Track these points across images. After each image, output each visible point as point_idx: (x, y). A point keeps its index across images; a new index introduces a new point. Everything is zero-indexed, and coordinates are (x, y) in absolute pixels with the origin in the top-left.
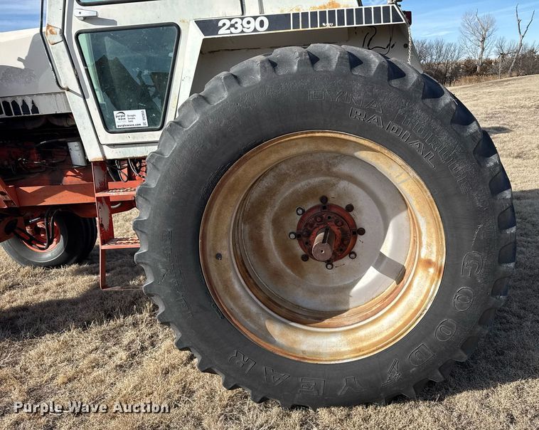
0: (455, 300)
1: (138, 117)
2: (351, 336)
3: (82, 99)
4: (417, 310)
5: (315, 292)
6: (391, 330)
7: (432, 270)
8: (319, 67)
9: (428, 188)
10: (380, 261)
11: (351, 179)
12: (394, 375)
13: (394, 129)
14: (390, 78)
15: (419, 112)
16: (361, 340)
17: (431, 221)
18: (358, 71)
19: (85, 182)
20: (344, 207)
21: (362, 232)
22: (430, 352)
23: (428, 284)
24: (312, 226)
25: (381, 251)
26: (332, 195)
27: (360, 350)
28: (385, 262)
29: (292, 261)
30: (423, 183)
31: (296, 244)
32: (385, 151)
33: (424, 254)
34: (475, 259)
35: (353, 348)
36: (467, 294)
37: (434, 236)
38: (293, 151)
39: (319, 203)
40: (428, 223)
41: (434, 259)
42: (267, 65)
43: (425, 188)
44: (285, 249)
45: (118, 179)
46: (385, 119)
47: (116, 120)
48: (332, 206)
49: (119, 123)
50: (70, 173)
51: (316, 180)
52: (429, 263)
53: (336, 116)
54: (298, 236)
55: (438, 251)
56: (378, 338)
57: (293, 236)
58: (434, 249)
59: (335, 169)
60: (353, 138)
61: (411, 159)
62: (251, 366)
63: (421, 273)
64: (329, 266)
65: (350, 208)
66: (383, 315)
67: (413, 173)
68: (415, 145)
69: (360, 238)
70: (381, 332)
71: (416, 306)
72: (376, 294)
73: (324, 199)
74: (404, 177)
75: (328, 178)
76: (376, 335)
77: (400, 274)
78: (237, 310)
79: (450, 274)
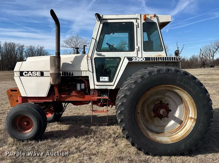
0: (199, 127)
1: (106, 79)
2: (170, 137)
3: (92, 73)
4: (189, 130)
5: (157, 126)
6: (181, 136)
7: (192, 120)
8: (170, 72)
9: (193, 99)
10: (175, 119)
11: (169, 97)
12: (183, 147)
13: (186, 85)
14: (186, 75)
15: (192, 82)
16: (173, 138)
17: (193, 107)
18: (178, 73)
19: (78, 95)
20: (166, 104)
21: (171, 111)
22: (192, 141)
23: (191, 124)
24: (158, 108)
25: (175, 116)
26: (163, 101)
27: (173, 141)
28: (177, 119)
29: (151, 118)
30: (192, 98)
31: (152, 113)
32: (183, 90)
33: (190, 116)
34: (204, 117)
35: (171, 140)
36: (202, 126)
37: (193, 111)
38: (160, 89)
39: (160, 102)
40: (192, 108)
41: (193, 117)
42: (158, 71)
43: (192, 99)
44: (149, 114)
45: (90, 94)
46: (184, 83)
47: (100, 79)
48: (163, 103)
49: (101, 80)
50: (73, 92)
51: (159, 96)
52: (192, 118)
53: (173, 82)
54: (154, 111)
55: (194, 115)
56: (178, 138)
57: (152, 110)
58: (193, 114)
59: (165, 94)
60: (176, 87)
61: (190, 92)
62: (145, 142)
63: (189, 121)
64: (161, 119)
65: (168, 104)
66: (178, 132)
67: (189, 96)
68: (191, 89)
69: (170, 112)
70: (179, 136)
71: (188, 129)
72: (174, 128)
73: (161, 101)
74: (187, 96)
75: (162, 96)
76: (177, 137)
77: (181, 122)
78: (141, 127)
79: (198, 121)
